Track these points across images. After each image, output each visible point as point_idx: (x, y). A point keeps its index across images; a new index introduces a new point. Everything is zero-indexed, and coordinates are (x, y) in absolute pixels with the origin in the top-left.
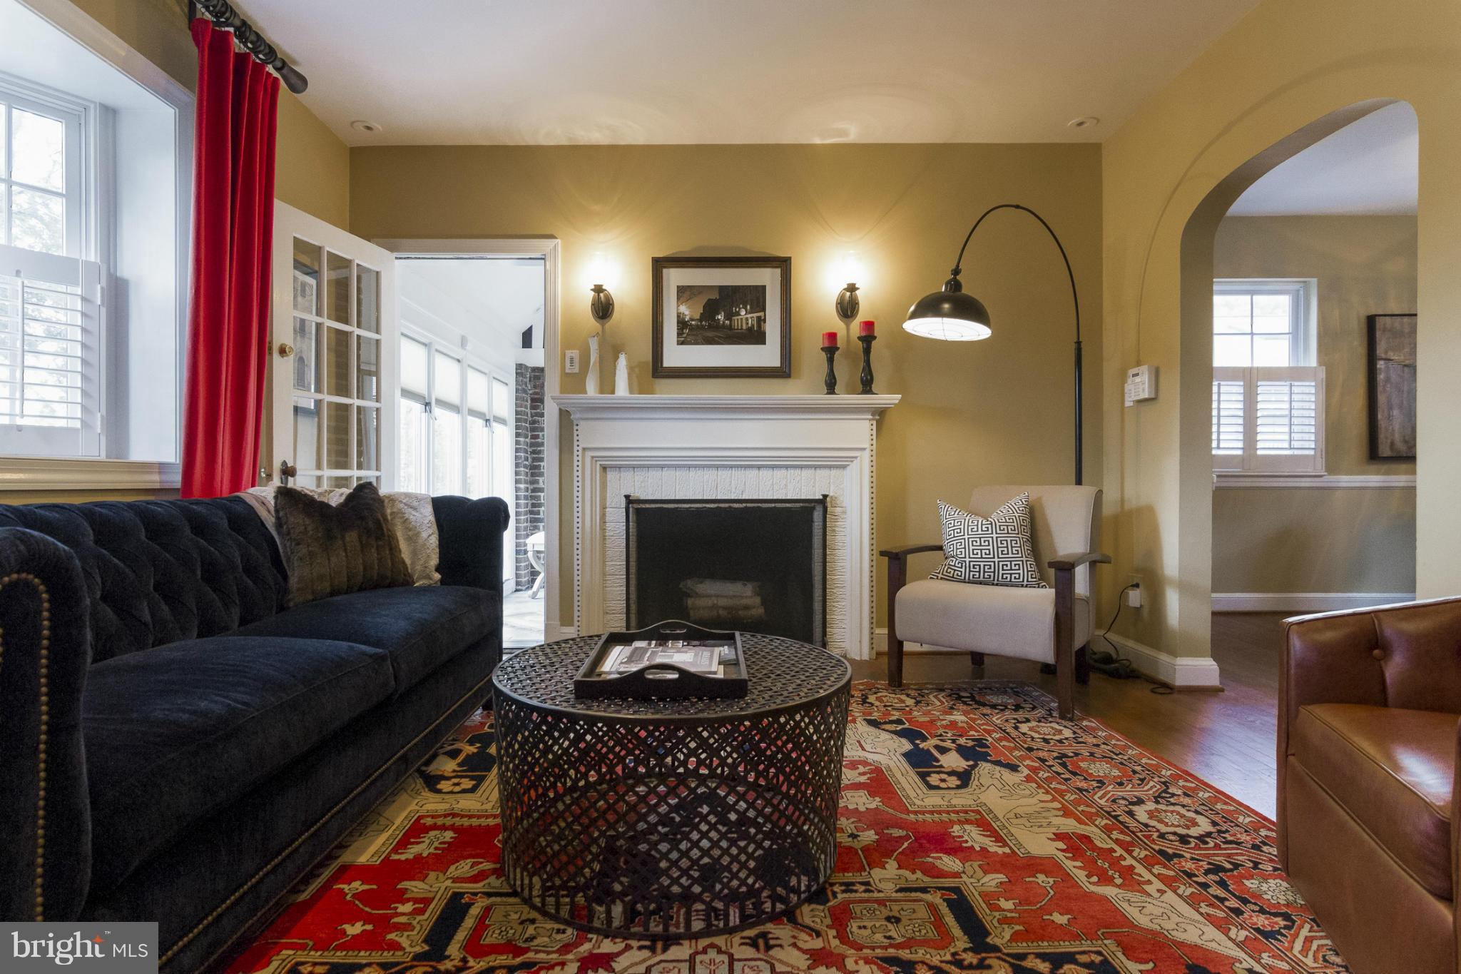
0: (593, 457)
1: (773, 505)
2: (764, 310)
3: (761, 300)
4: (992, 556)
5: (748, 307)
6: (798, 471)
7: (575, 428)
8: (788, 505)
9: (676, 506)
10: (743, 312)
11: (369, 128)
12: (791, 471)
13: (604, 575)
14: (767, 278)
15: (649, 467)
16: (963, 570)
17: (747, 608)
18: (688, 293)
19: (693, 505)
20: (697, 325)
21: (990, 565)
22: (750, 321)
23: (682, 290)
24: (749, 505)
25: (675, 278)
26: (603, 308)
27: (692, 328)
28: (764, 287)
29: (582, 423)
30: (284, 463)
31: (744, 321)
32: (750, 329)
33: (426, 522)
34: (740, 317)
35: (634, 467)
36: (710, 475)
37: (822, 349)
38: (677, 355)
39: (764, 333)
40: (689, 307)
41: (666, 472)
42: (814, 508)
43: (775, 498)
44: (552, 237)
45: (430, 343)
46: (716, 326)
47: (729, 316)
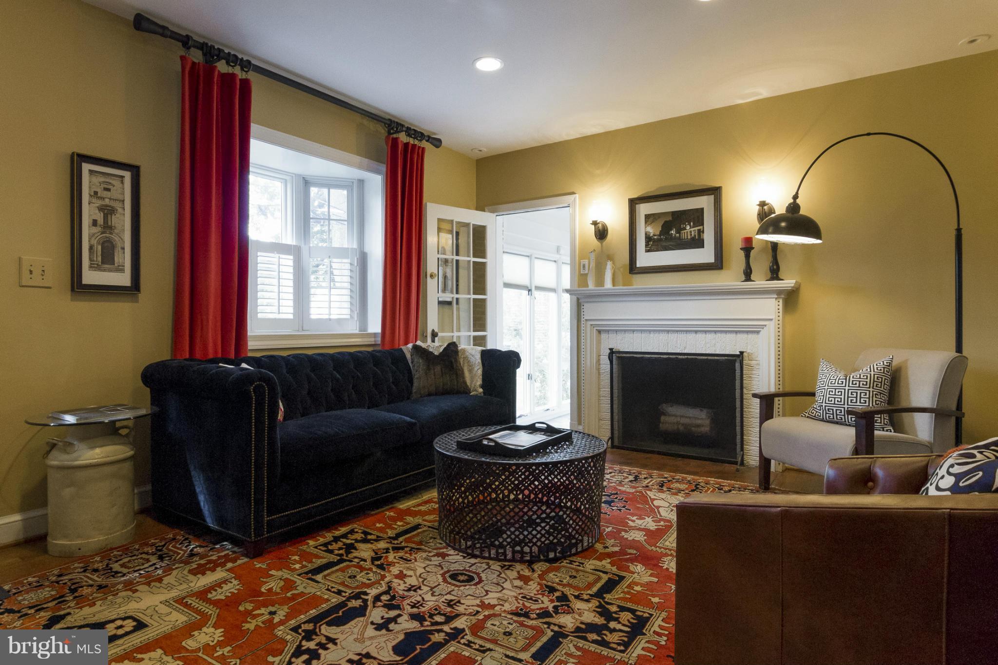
0: (591, 325)
1: (706, 358)
2: (703, 224)
3: (700, 218)
4: (842, 403)
5: (692, 224)
6: (723, 335)
7: (582, 307)
8: (716, 358)
9: (642, 356)
10: (688, 227)
11: (481, 151)
12: (719, 335)
13: (599, 396)
14: (704, 202)
15: (625, 331)
16: (821, 412)
17: (698, 426)
18: (651, 219)
19: (652, 356)
20: (658, 239)
21: (841, 410)
22: (693, 232)
23: (647, 217)
24: (689, 357)
25: (644, 209)
26: (602, 233)
27: (654, 241)
28: (702, 209)
29: (586, 305)
30: (433, 331)
31: (689, 234)
32: (693, 239)
33: (477, 362)
34: (685, 231)
35: (616, 331)
36: (663, 337)
37: (741, 249)
38: (645, 259)
39: (703, 240)
40: (652, 228)
41: (636, 335)
42: (735, 360)
43: (707, 352)
44: (573, 193)
45: (531, 255)
46: (671, 238)
47: (679, 231)
